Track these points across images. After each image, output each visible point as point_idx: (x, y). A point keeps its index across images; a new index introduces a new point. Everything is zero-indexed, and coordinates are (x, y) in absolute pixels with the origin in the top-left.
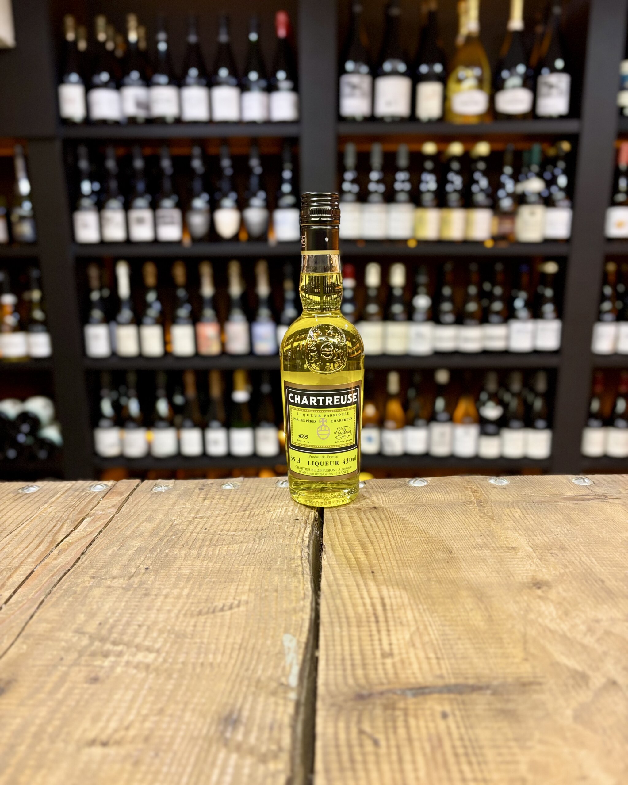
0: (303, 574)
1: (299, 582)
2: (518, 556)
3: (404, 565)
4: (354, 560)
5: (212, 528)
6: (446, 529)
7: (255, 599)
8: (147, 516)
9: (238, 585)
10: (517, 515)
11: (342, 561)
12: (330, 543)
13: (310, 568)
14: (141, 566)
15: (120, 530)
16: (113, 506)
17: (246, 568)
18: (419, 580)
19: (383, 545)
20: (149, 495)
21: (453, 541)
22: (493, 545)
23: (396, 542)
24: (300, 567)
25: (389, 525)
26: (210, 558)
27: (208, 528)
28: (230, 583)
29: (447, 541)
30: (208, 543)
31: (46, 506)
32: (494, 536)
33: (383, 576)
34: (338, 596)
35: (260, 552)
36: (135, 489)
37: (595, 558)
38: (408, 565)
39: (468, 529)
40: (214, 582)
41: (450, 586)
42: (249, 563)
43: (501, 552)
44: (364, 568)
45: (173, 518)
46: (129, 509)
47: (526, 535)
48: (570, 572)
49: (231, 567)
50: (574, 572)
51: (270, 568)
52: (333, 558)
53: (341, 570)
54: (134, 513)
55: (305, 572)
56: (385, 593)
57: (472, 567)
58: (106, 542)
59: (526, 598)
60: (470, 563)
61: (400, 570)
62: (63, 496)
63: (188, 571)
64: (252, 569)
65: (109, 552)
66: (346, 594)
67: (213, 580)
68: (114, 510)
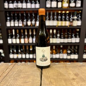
3: (54, 76)
7: (32, 81)
8: (17, 68)
9: (30, 79)
10: (71, 69)
13: (40, 76)
20: (17, 65)
30: (26, 72)
31: (2, 67)
34: (44, 81)
44: (48, 76)
51: (35, 76)
62: (5, 65)
63: (23, 77)
68: (12, 67)
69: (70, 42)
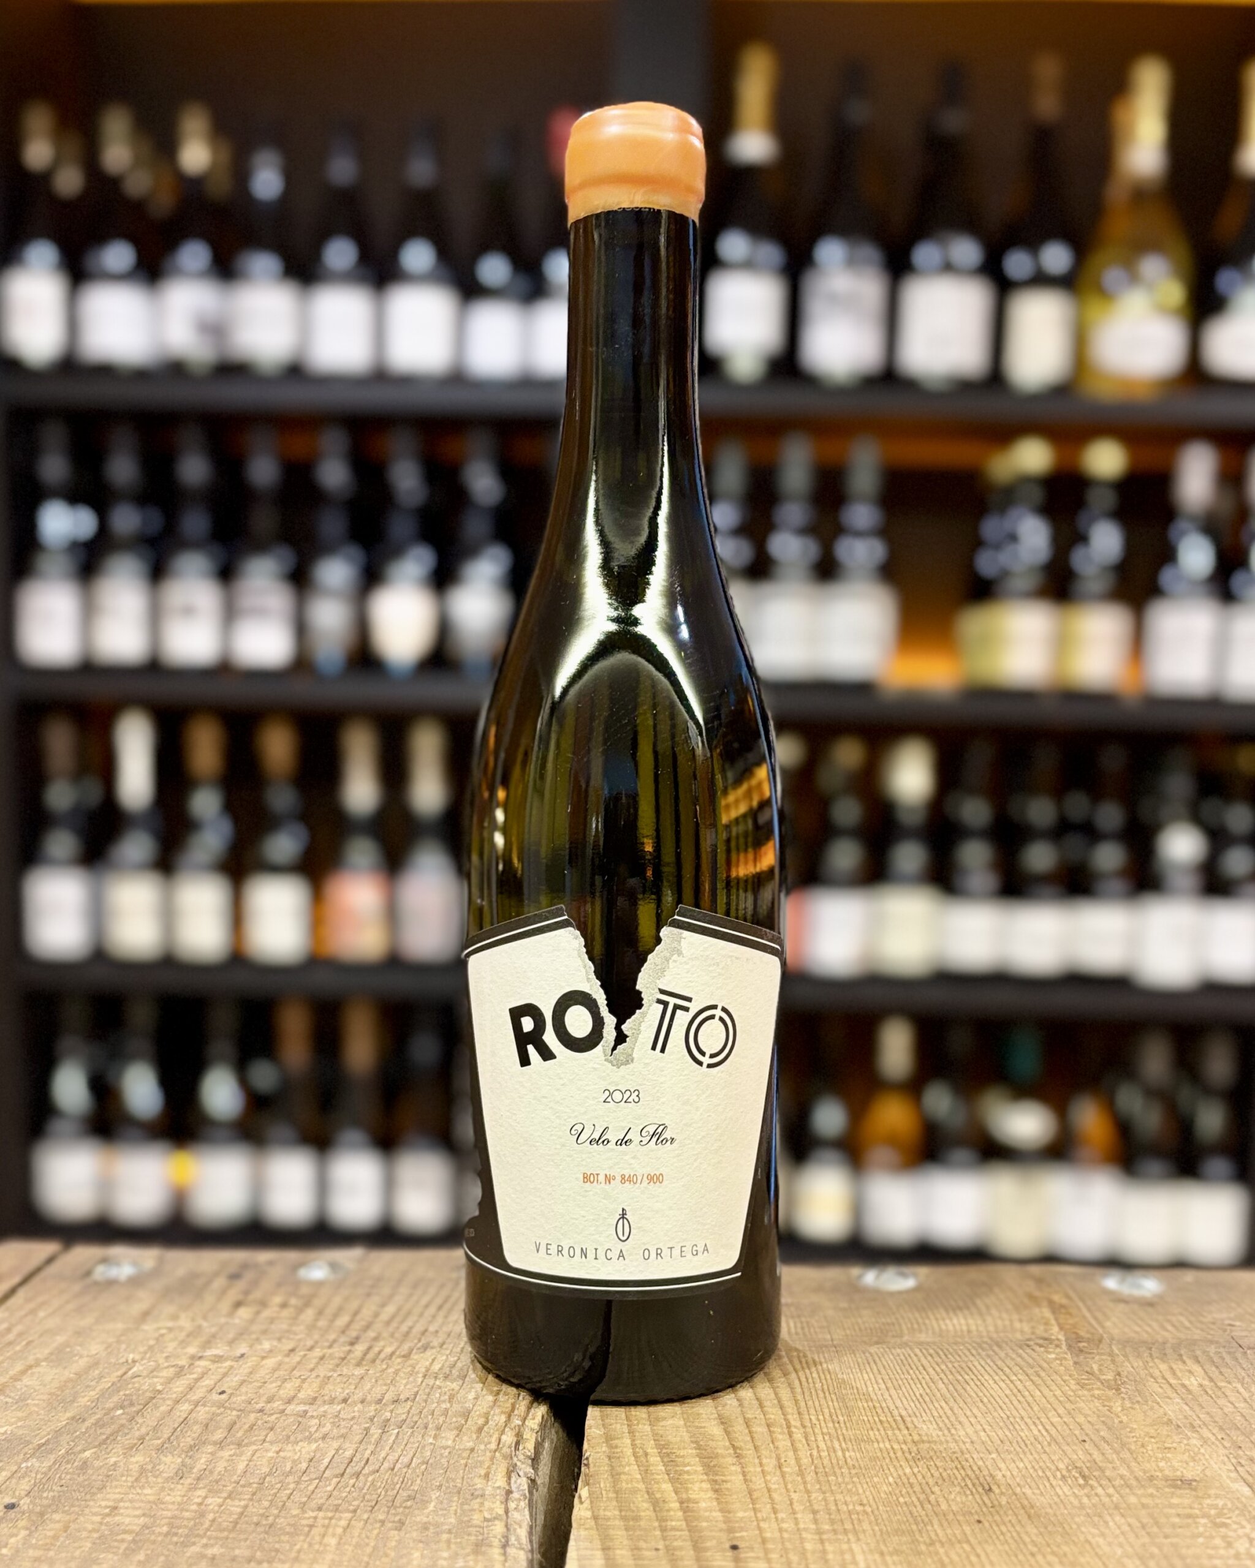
0: (505, 1546)
3: (838, 1526)
4: (676, 1505)
5: (243, 1389)
6: (973, 1420)
10: (1191, 1382)
11: (638, 1511)
12: (604, 1449)
13: (531, 1527)
17: (324, 1518)
19: (774, 1462)
20: (79, 1287)
21: (994, 1456)
22: (1124, 1471)
23: (815, 1453)
24: (497, 1522)
25: (796, 1401)
26: (217, 1482)
27: (229, 1391)
29: (975, 1456)
30: (218, 1435)
32: (1124, 1445)
33: (769, 1560)
35: (378, 1471)
38: (848, 1526)
39: (1043, 1420)
42: (336, 1502)
43: (1154, 1496)
44: (706, 1533)
45: (131, 1357)
46: (6, 1325)
49: (276, 1512)
51: (402, 1523)
52: (609, 1499)
53: (630, 1537)
54: (20, 1335)
55: (513, 1539)
61: (822, 1541)
63: (140, 1521)
64: (343, 1523)
67: (210, 1552)
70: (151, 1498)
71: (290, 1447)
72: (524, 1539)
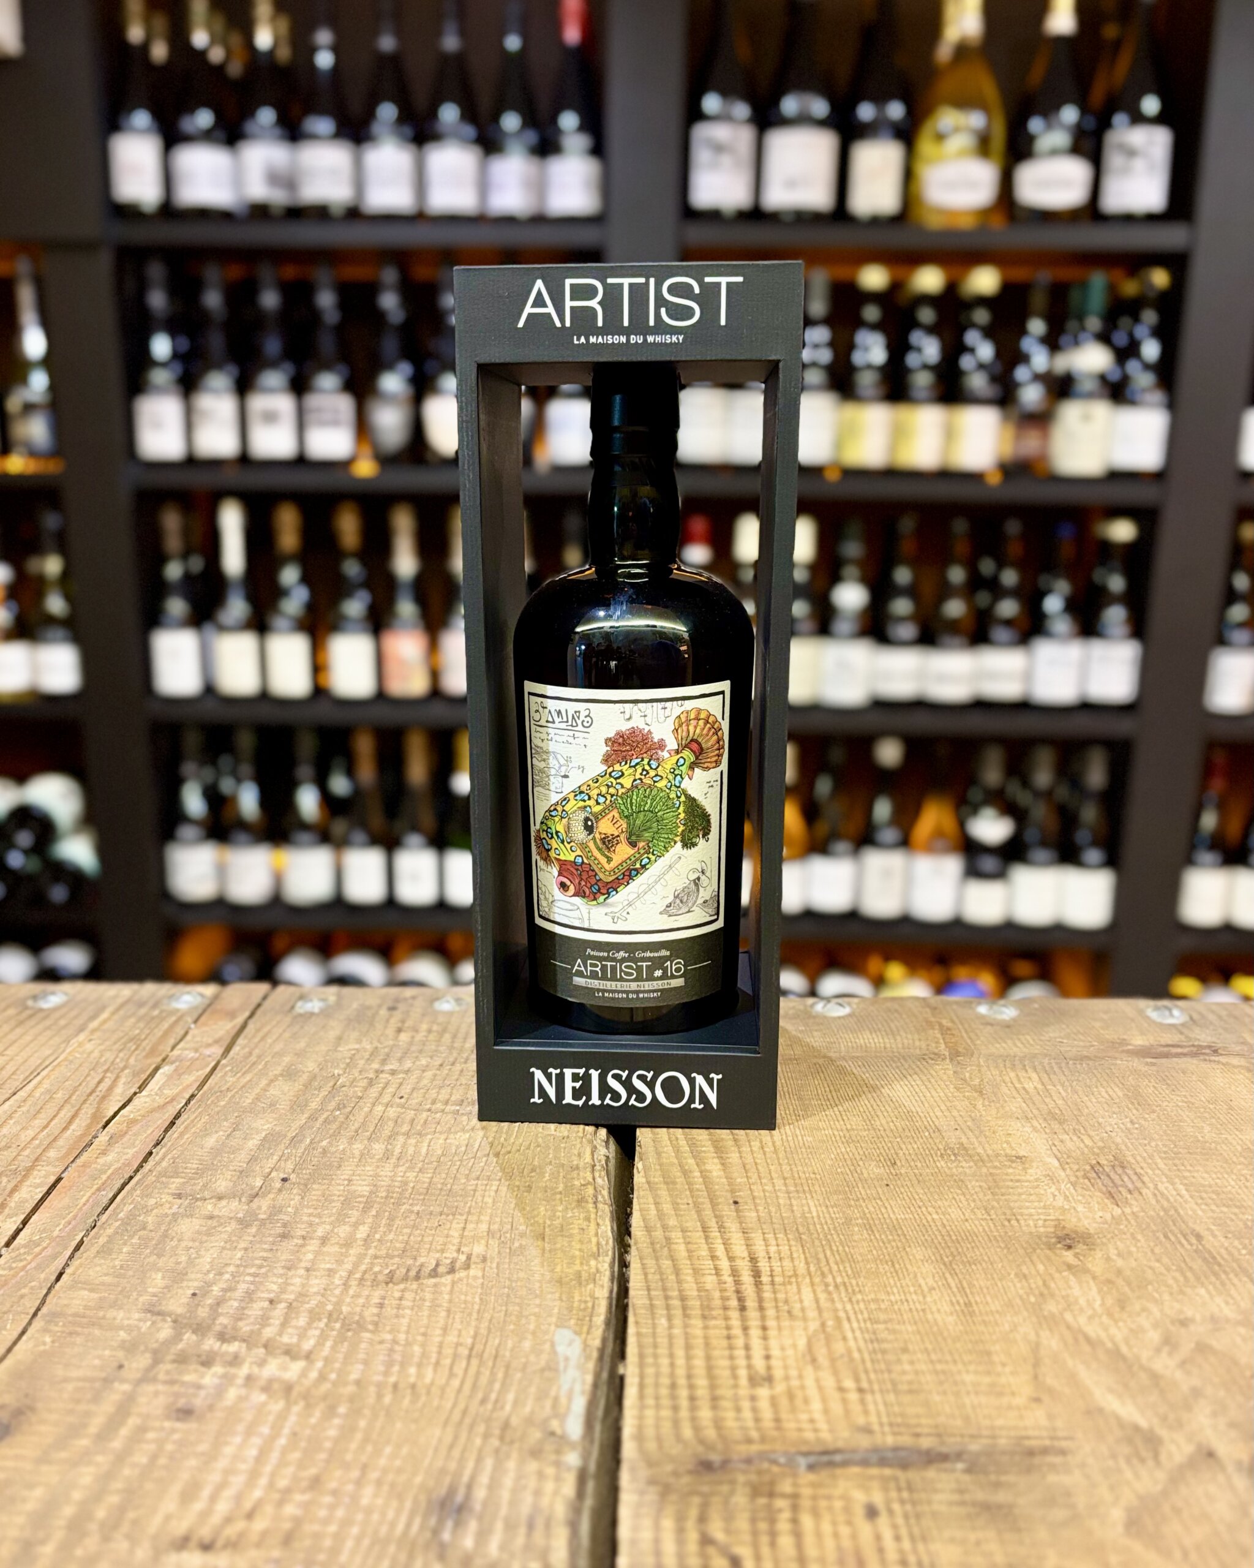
1: (588, 1219)
2: (1028, 1177)
3: (799, 1188)
4: (697, 1174)
5: (415, 1095)
6: (887, 1114)
7: (499, 1252)
8: (284, 1064)
9: (466, 1220)
10: (1030, 1086)
11: (674, 1178)
13: (610, 1189)
14: (274, 1174)
15: (230, 1094)
16: (217, 1042)
17: (482, 1185)
18: (829, 1222)
20: (288, 1019)
21: (899, 1140)
22: (980, 1150)
24: (589, 1186)
26: (411, 1161)
27: (406, 1096)
28: (451, 1217)
29: (886, 1139)
30: (405, 1128)
31: (82, 1037)
32: (981, 1132)
33: (757, 1211)
34: (665, 1251)
35: (509, 1152)
36: (259, 1005)
37: (1185, 1185)
38: (806, 1188)
39: (932, 1114)
40: (418, 1213)
41: (890, 1237)
42: (487, 1174)
43: (995, 1167)
44: (718, 1193)
45: (336, 1072)
46: (247, 1050)
47: (1047, 1131)
48: (1133, 1213)
49: (451, 1181)
50: (1142, 1214)
51: (530, 1187)
52: (656, 1170)
53: (671, 1196)
54: (259, 1057)
55: (600, 1198)
56: (759, 1249)
57: (936, 1197)
58: (203, 1120)
59: (1041, 1267)
60: (932, 1189)
61: (790, 1198)
62: (116, 1017)
63: (368, 1188)
64: (494, 1188)
65: (211, 1141)
66: (681, 1250)
67: (416, 1209)
68: (218, 1051)
69: (1006, 689)
70: (371, 1173)
71: (452, 1136)
72: (607, 1197)
